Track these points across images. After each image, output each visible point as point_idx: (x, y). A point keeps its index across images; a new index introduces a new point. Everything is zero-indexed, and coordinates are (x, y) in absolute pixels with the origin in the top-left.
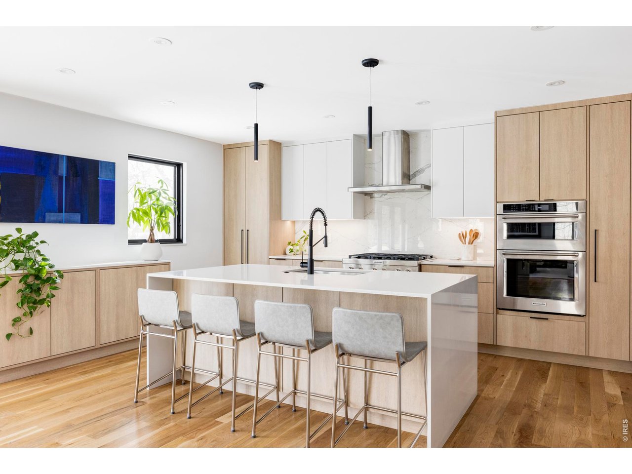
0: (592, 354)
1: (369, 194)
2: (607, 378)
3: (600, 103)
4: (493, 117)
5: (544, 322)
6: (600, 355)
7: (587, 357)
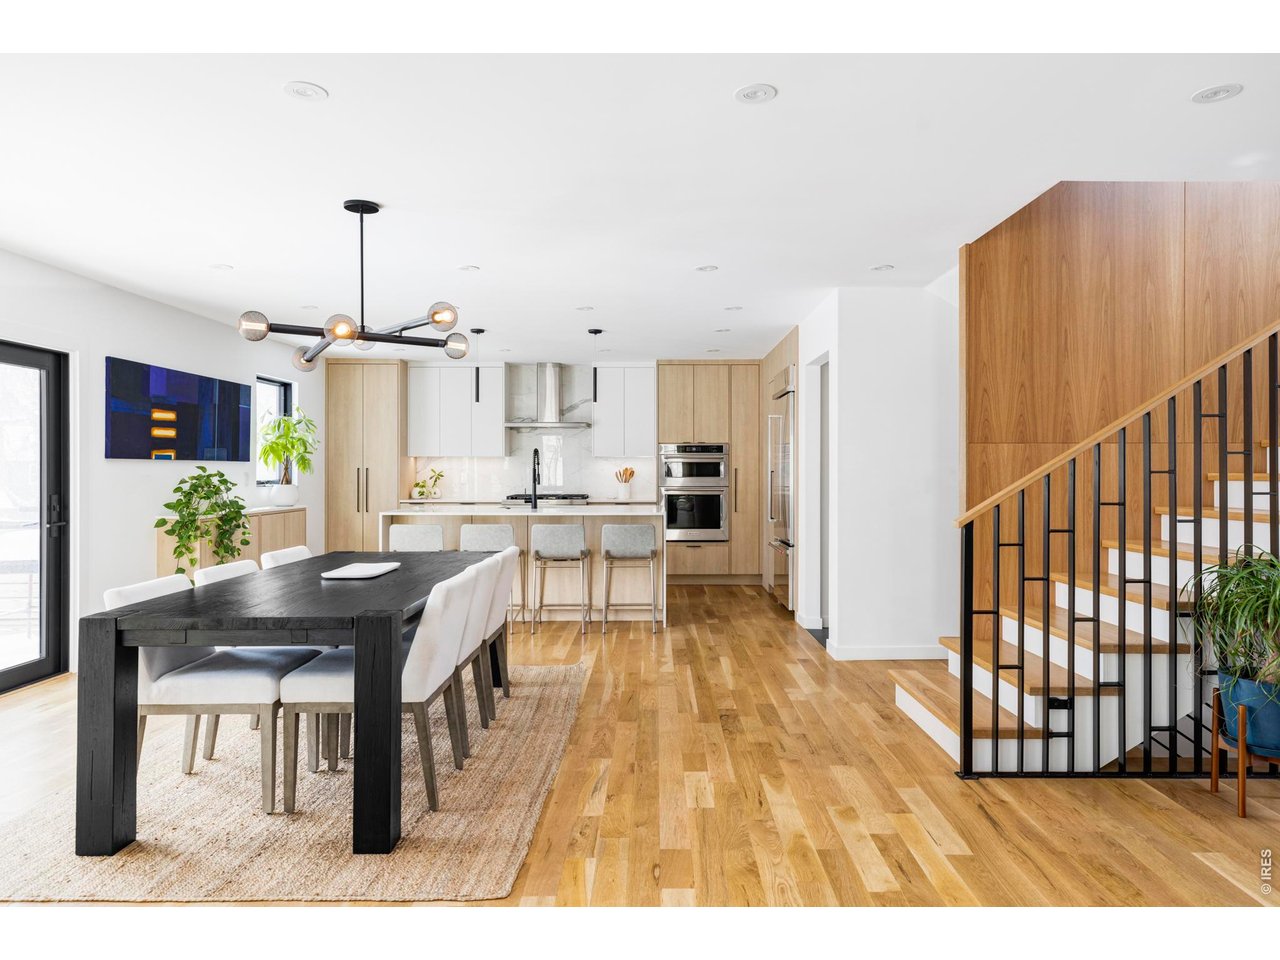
0: (733, 572)
1: (517, 429)
2: (745, 589)
3: (739, 364)
4: (654, 364)
5: (698, 550)
6: (741, 571)
7: (730, 576)
